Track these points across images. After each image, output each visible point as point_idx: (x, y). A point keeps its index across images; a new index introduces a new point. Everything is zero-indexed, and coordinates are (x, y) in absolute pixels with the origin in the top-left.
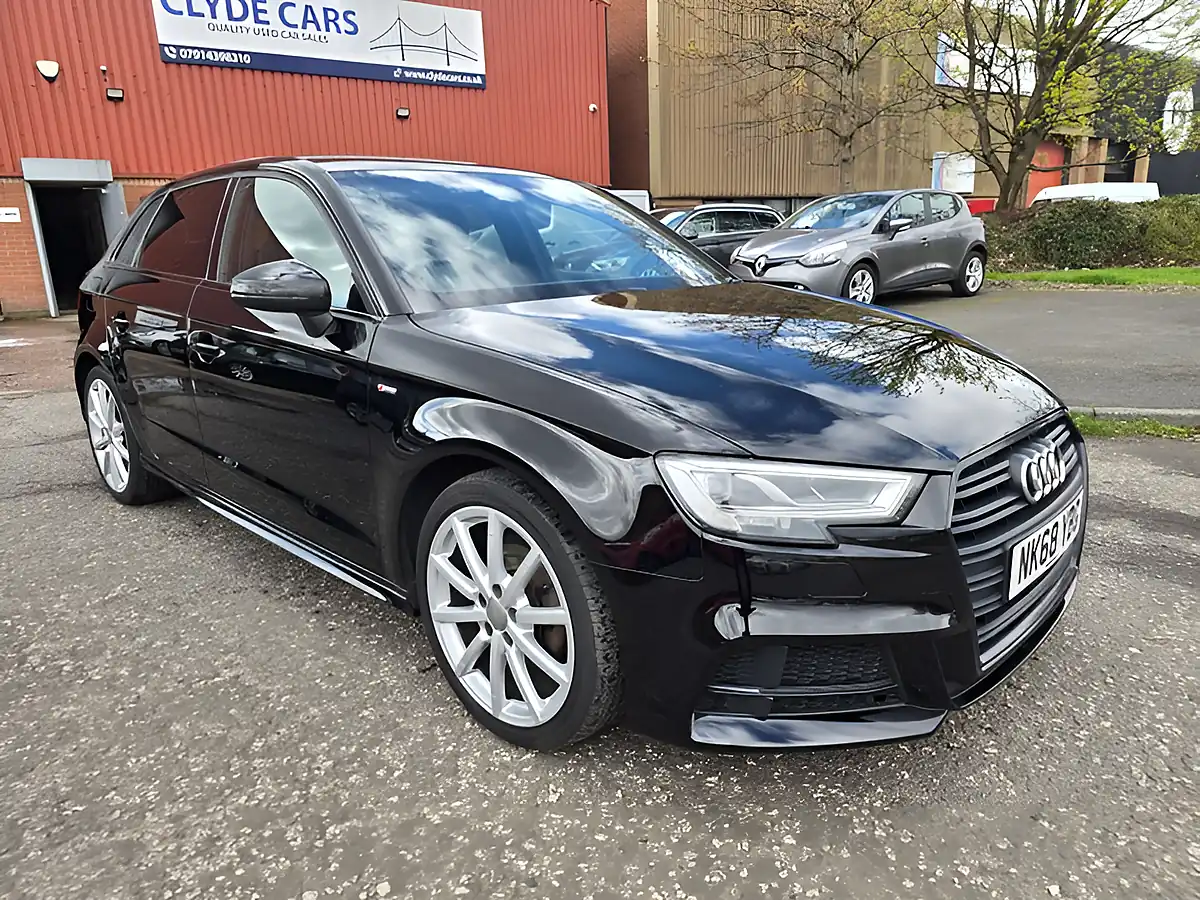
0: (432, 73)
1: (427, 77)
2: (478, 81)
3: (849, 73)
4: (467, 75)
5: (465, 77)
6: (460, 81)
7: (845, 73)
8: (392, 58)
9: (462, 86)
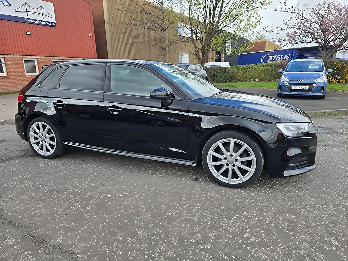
0: (38, 21)
1: (36, 22)
2: (54, 24)
3: (164, 31)
4: (50, 22)
5: (49, 23)
6: (47, 24)
7: (163, 31)
8: (24, 15)
9: (48, 26)
